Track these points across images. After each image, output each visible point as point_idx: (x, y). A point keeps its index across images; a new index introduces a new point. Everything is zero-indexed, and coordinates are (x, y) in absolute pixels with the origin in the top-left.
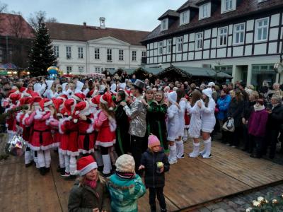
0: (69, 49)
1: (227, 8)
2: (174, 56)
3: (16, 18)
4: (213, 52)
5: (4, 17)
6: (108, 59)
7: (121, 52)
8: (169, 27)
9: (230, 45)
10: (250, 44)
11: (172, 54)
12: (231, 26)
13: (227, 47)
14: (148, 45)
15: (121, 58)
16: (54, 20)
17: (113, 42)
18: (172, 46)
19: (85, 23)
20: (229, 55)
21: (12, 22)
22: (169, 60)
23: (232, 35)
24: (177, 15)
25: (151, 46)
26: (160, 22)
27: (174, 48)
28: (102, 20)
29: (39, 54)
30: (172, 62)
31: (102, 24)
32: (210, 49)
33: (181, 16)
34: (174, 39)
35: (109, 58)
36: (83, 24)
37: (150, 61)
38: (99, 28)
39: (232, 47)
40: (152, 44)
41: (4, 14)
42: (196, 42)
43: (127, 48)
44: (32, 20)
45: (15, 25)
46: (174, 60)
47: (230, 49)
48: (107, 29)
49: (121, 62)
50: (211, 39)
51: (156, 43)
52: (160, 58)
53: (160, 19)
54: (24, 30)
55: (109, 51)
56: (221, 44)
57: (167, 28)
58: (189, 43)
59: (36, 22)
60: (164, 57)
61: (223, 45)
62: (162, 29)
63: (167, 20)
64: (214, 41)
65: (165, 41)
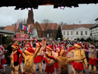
0: (68, 32)
5: (52, 25)
6: (81, 34)
7: (86, 32)
14: (92, 29)
15: (86, 34)
17: (83, 29)
19: (74, 24)
21: (54, 26)
28: (80, 22)
35: (82, 34)
38: (79, 25)
41: (52, 24)
43: (89, 30)
44: (59, 24)
55: (82, 32)
62: (96, 24)
65: (97, 28)
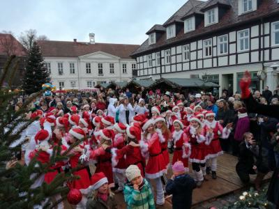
0: (60, 65)
1: (210, 22)
2: (163, 67)
3: (7, 37)
4: (200, 63)
6: (99, 72)
7: (112, 66)
8: (157, 40)
9: (215, 55)
10: (234, 54)
11: (161, 66)
12: (215, 38)
13: (213, 58)
14: (138, 58)
15: (112, 72)
16: (44, 38)
17: (103, 56)
18: (161, 58)
19: (75, 40)
20: (215, 65)
21: (4, 41)
22: (159, 72)
23: (216, 46)
24: (164, 29)
25: (141, 59)
26: (148, 37)
27: (163, 60)
28: (92, 36)
29: (31, 72)
30: (161, 74)
31: (92, 40)
32: (197, 60)
33: (168, 30)
34: (163, 52)
35: (101, 72)
36: (73, 41)
37: (140, 73)
38: (89, 44)
39: (217, 57)
40: (141, 58)
42: (184, 54)
43: (117, 61)
45: (6, 44)
46: (163, 71)
47: (215, 60)
48: (97, 44)
49: (112, 75)
50: (197, 50)
51: (145, 56)
52: (150, 70)
53: (148, 33)
54: (15, 48)
55: (100, 66)
56: (207, 55)
57: (155, 42)
58: (176, 55)
59: (27, 40)
60: (154, 69)
61: (209, 56)
62: (150, 43)
63: (155, 34)
64: (200, 52)
65: (154, 54)
